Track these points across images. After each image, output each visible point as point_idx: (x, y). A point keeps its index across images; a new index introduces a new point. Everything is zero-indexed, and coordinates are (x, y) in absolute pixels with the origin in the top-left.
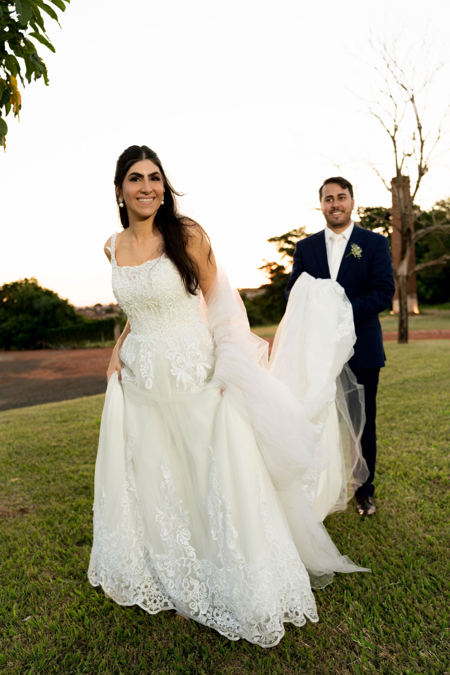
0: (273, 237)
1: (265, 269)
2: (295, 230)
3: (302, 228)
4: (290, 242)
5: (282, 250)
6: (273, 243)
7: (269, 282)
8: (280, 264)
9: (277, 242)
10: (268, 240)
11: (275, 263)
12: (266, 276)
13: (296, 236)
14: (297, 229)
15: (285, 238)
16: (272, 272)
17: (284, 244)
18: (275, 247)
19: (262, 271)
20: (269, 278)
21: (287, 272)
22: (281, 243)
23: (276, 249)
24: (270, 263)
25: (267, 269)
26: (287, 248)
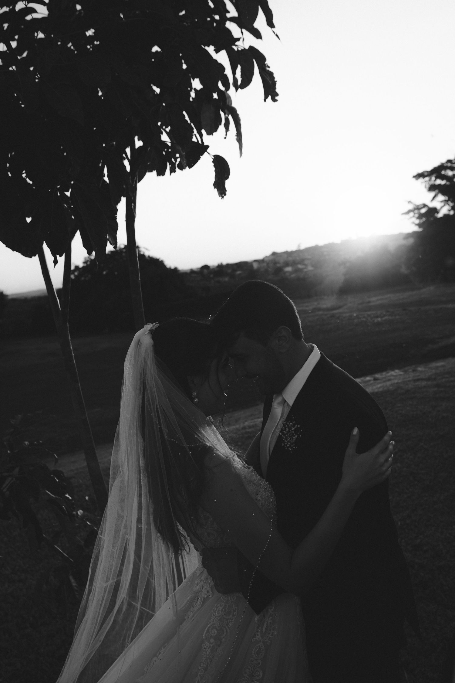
0: (420, 171)
1: (412, 214)
2: (449, 161)
4: (443, 177)
5: (432, 188)
6: (421, 180)
7: (416, 229)
8: (431, 205)
9: (427, 179)
10: (414, 177)
11: (425, 206)
12: (413, 223)
13: (452, 169)
15: (437, 172)
16: (421, 216)
17: (435, 180)
18: (424, 184)
19: (407, 216)
20: (416, 225)
21: (440, 215)
22: (431, 179)
23: (425, 187)
24: (418, 206)
25: (414, 214)
26: (440, 185)
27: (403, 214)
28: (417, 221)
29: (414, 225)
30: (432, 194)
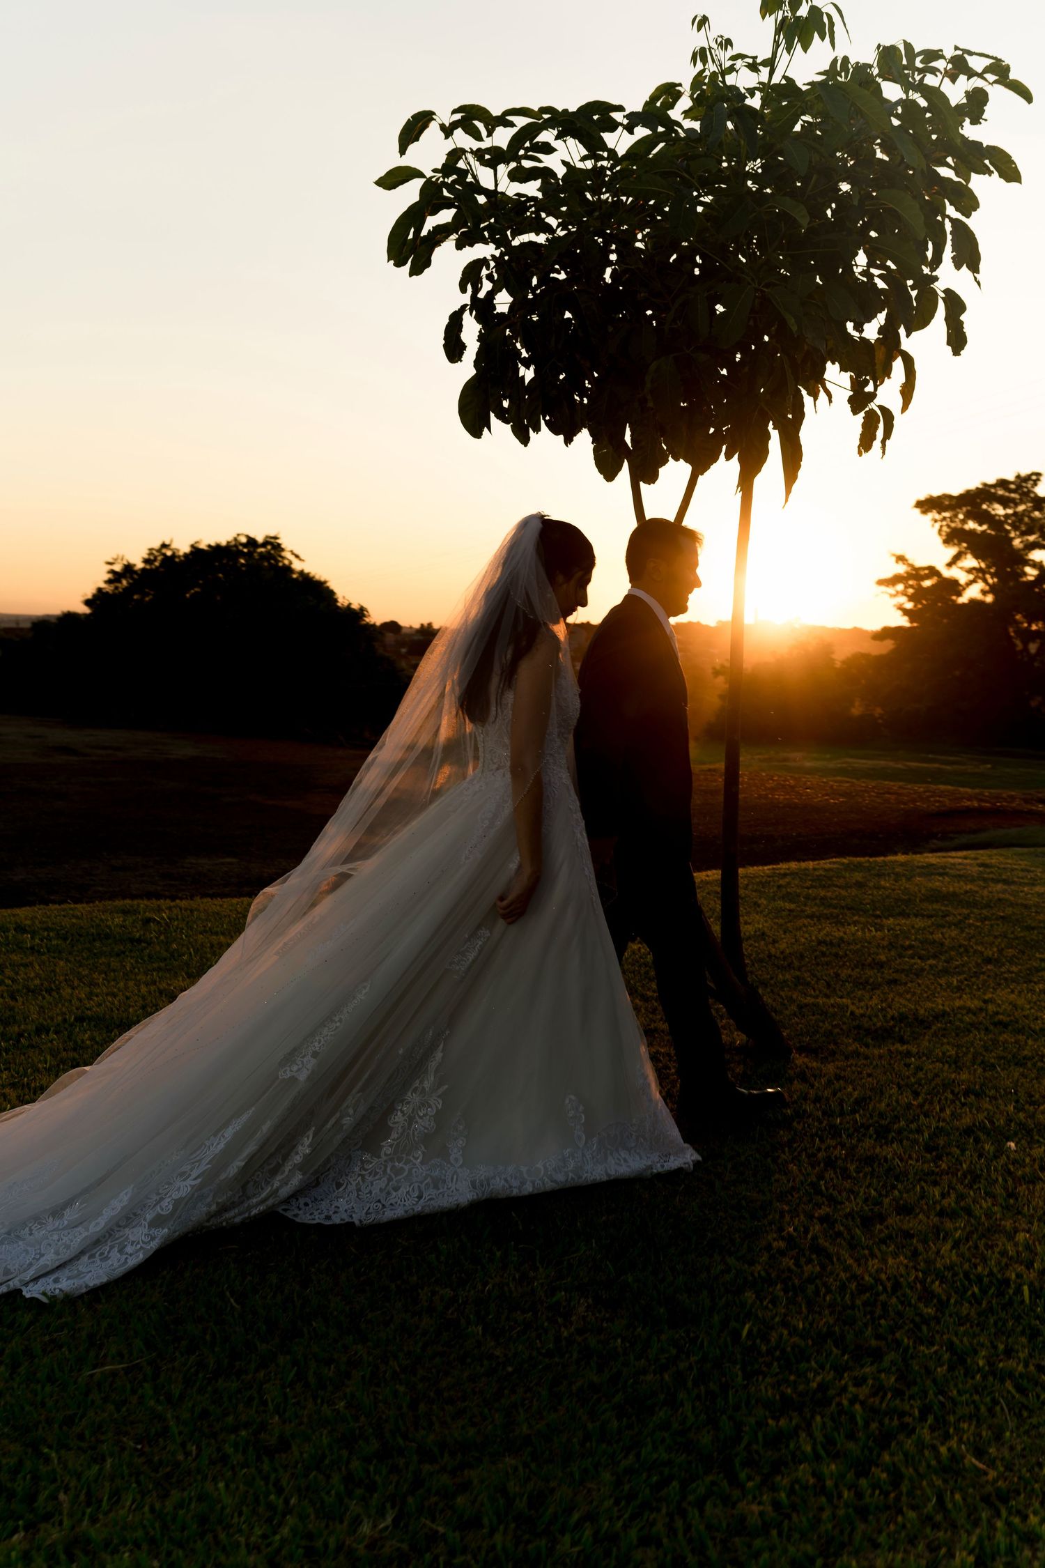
0: (935, 494)
1: (900, 587)
2: (1003, 483)
3: (1028, 478)
4: (983, 517)
5: (955, 536)
6: (934, 514)
7: (904, 622)
8: (947, 573)
9: (947, 514)
10: (919, 504)
11: (932, 572)
12: (900, 608)
13: (1005, 502)
14: (1011, 477)
15: (973, 501)
16: (919, 595)
17: (964, 522)
18: (937, 525)
19: (891, 590)
20: (906, 612)
21: (963, 600)
22: (956, 516)
23: (940, 531)
24: (917, 570)
25: (906, 587)
26: (972, 532)
27: (881, 582)
28: (909, 605)
29: (900, 613)
30: (952, 551)
